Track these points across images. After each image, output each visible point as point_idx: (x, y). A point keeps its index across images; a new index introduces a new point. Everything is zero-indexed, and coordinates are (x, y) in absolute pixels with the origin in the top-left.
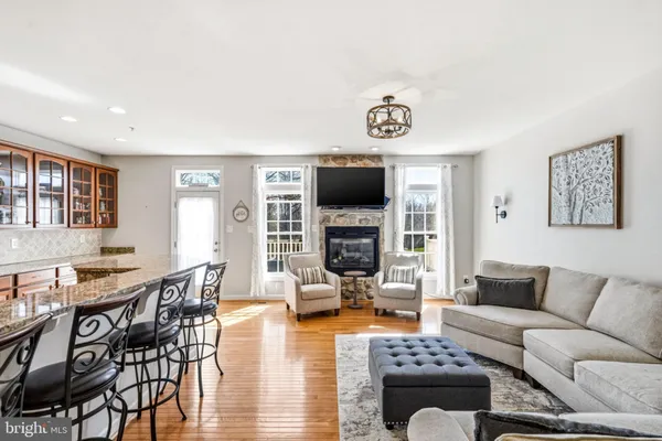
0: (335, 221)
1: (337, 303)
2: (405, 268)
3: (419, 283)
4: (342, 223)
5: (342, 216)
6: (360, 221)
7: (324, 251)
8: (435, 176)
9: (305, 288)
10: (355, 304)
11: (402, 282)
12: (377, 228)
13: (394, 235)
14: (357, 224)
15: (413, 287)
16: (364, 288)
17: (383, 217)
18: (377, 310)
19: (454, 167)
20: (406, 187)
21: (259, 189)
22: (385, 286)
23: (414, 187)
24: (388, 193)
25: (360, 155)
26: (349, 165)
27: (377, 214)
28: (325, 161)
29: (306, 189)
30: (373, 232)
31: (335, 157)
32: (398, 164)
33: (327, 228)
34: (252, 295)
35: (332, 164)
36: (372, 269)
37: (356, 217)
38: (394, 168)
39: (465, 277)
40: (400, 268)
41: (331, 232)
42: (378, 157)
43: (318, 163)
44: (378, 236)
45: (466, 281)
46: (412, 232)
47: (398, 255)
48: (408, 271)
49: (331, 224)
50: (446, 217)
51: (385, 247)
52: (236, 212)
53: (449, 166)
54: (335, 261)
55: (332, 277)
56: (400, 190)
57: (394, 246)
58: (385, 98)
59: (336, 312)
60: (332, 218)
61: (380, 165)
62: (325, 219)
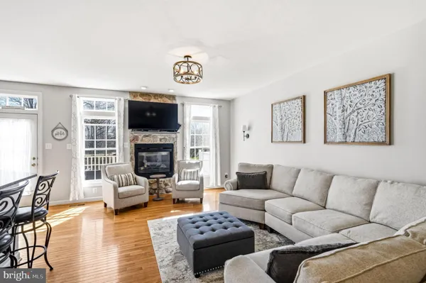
0: (142, 140)
1: (146, 198)
2: (192, 170)
3: (202, 179)
4: (147, 141)
5: (147, 136)
6: (161, 140)
7: (134, 162)
8: (208, 111)
9: (121, 190)
10: (158, 197)
11: (191, 179)
12: (172, 145)
13: (184, 149)
14: (158, 142)
15: (198, 182)
16: (164, 186)
17: (176, 137)
18: (174, 200)
19: (220, 107)
20: (192, 117)
21: (78, 115)
22: (180, 183)
23: (196, 118)
24: (180, 121)
25: (160, 95)
26: (153, 100)
27: (173, 135)
28: (134, 96)
29: (119, 116)
30: (169, 148)
31: (142, 94)
32: (186, 103)
33: (136, 145)
34: (71, 199)
35: (140, 99)
36: (169, 173)
37: (157, 137)
38: (183, 105)
39: (226, 174)
40: (189, 170)
41: (139, 148)
42: (173, 97)
43: (129, 97)
44: (173, 151)
45: (226, 176)
46: (195, 147)
47: (187, 162)
48: (194, 172)
49: (139, 142)
50: (216, 138)
51: (178, 157)
52: (55, 132)
53: (217, 106)
54: (142, 168)
55: (142, 179)
56: (187, 120)
57: (183, 156)
58: (185, 57)
59: (146, 205)
60: (140, 137)
61: (174, 102)
62: (136, 138)
